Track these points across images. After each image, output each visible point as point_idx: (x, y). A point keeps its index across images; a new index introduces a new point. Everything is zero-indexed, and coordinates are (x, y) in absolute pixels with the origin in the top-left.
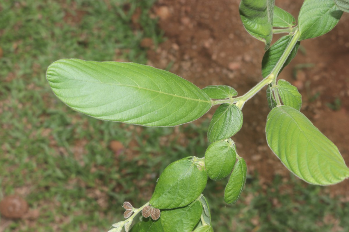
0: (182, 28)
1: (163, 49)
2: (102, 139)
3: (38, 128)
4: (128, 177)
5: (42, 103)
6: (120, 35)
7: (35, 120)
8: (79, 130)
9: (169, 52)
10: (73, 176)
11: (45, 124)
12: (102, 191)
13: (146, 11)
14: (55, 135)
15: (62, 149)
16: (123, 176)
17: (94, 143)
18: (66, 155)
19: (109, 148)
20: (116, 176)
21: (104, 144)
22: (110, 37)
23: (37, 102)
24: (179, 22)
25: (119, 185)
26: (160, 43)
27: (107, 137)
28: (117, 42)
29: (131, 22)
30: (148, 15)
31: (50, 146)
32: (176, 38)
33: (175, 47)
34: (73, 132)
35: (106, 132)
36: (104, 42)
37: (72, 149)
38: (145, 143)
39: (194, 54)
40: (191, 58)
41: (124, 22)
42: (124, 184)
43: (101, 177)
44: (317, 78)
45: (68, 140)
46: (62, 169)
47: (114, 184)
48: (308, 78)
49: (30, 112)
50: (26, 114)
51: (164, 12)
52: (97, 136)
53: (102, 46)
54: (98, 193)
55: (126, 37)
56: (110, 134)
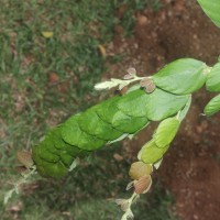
0: (149, 37)
1: (127, 41)
2: (46, 66)
3: (9, 27)
4: (47, 103)
5: (23, 14)
6: (105, 12)
7: (11, 21)
8: (35, 49)
9: (129, 46)
10: (11, 75)
11: (16, 29)
12: (23, 99)
13: (132, 11)
14: (17, 40)
15: (15, 52)
16: (45, 100)
17: (40, 64)
18: (16, 58)
19: (48, 75)
20: (40, 96)
21: (46, 71)
22: (98, 8)
23: (21, 11)
24: (149, 33)
25: (38, 103)
26: (128, 37)
27: (51, 68)
28: (99, 15)
29: (118, 9)
30: (131, 14)
31: (9, 44)
32: (140, 40)
33: (136, 46)
34: (31, 47)
35: (53, 63)
36: (91, 8)
37: (22, 57)
38: (74, 90)
39: (146, 59)
40: (142, 60)
41: (113, 7)
42: (42, 105)
43: (29, 90)
44: (214, 134)
45: (24, 50)
46: (6, 64)
47: (35, 100)
48: (208, 128)
49: (11, 14)
50: (7, 13)
51: (143, 20)
52: (45, 62)
53: (88, 10)
54: (20, 98)
55: (108, 16)
56: (55, 67)
